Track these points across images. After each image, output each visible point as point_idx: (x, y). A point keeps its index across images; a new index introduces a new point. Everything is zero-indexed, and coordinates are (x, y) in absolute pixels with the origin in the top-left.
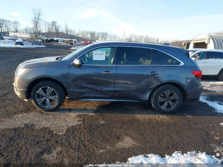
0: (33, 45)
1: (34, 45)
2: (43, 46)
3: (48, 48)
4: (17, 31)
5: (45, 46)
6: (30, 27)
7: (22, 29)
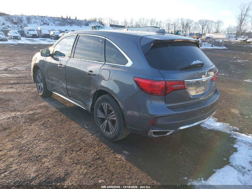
0: (212, 46)
1: (214, 46)
2: (224, 48)
3: (229, 49)
4: (217, 32)
5: (226, 48)
6: (233, 27)
7: (224, 29)
